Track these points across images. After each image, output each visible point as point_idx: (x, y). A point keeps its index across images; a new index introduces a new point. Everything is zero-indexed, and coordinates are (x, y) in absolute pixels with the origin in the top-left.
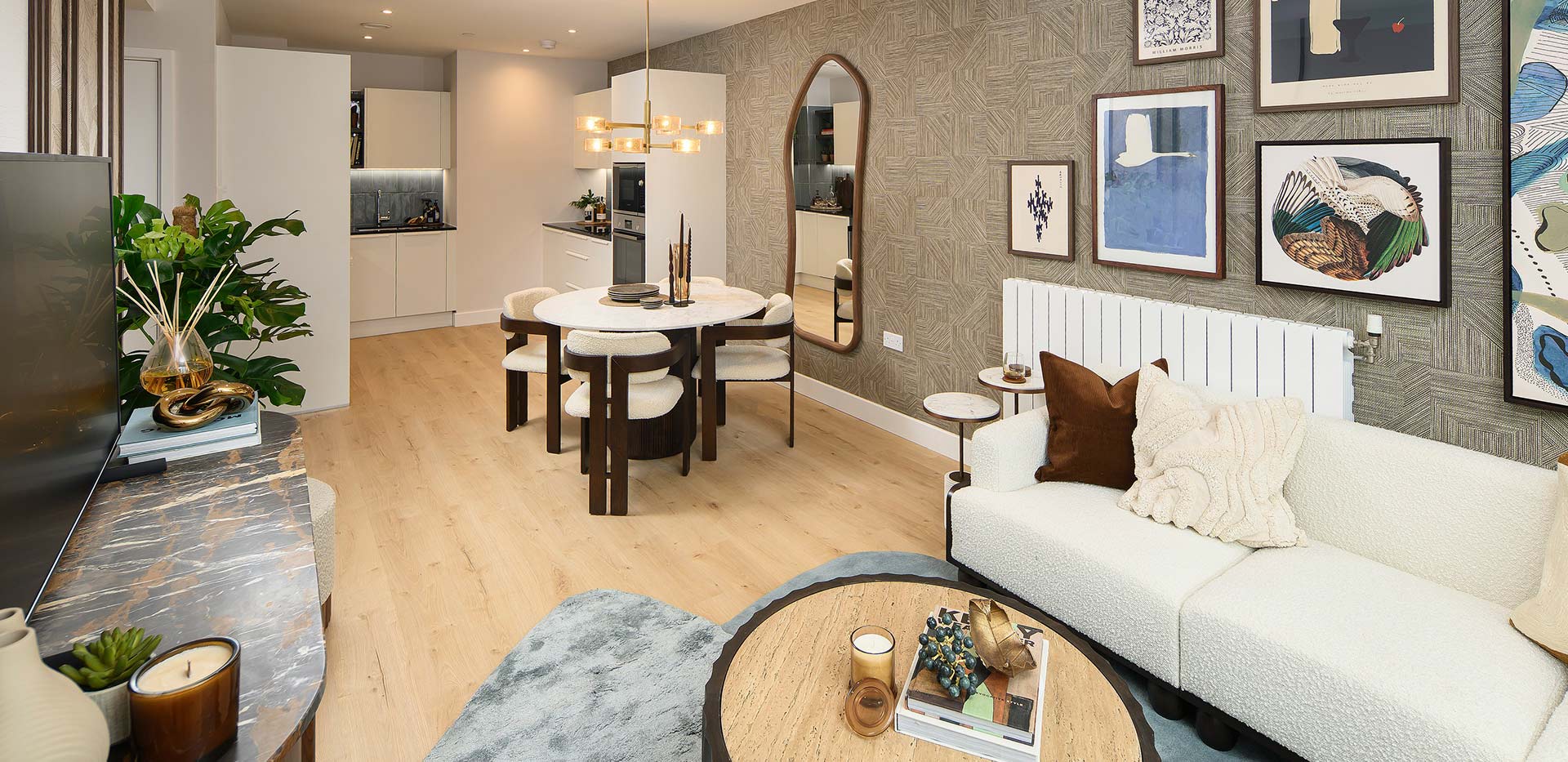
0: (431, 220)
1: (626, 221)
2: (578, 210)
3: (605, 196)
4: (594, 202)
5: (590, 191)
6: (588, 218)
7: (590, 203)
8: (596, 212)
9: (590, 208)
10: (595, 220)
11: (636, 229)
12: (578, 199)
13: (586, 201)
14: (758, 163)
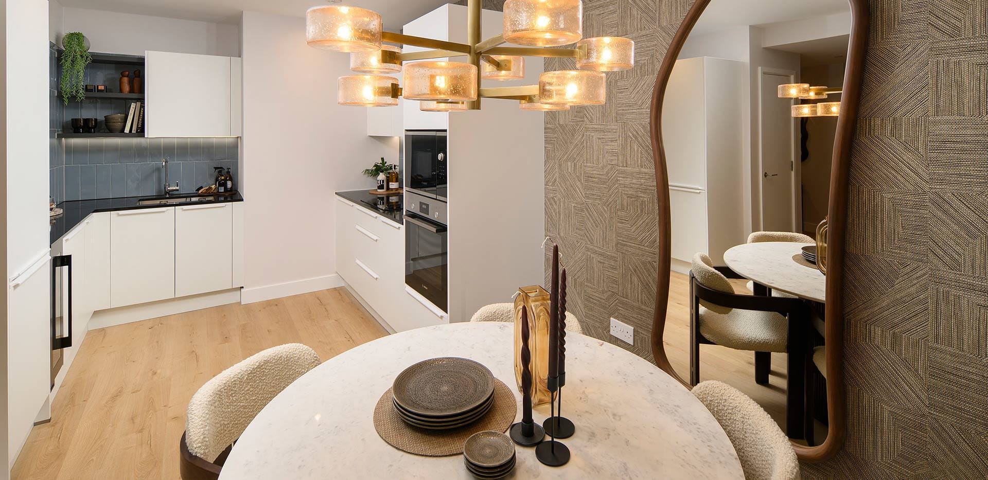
0: (222, 189)
1: (421, 203)
2: (370, 179)
3: (397, 164)
4: (386, 170)
5: (383, 159)
6: (381, 187)
7: (382, 172)
8: (388, 180)
9: (382, 177)
10: (388, 188)
11: (435, 215)
12: (371, 167)
13: (378, 169)
14: (597, 130)
